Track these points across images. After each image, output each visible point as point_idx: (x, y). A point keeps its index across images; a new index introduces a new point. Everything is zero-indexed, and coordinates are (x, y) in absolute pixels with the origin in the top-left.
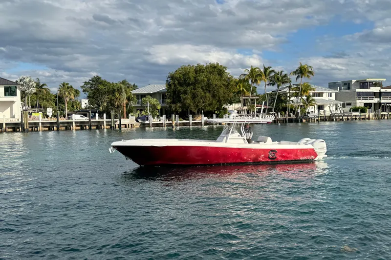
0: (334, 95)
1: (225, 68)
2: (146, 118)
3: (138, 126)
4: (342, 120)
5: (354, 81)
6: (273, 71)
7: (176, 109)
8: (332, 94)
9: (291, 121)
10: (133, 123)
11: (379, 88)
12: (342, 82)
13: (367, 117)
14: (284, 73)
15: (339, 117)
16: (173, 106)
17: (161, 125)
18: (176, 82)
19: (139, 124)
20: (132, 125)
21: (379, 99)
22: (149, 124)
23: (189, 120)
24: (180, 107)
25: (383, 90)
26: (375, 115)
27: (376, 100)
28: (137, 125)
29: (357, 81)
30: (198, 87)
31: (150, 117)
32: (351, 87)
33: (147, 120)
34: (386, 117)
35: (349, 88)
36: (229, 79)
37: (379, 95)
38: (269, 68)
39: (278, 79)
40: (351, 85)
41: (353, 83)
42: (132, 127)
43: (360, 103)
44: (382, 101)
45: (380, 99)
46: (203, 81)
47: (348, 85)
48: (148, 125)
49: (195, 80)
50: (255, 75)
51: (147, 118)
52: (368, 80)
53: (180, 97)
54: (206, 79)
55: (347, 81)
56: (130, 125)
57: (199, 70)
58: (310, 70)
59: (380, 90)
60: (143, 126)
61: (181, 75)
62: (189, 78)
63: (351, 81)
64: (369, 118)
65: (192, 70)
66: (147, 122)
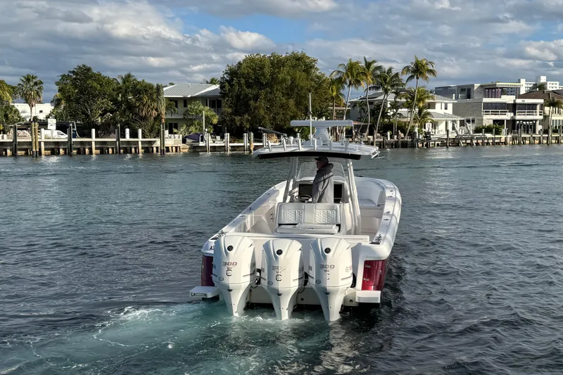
0: (450, 106)
1: (315, 61)
2: (199, 137)
3: (186, 151)
4: (471, 144)
5: (477, 86)
6: (379, 68)
7: (241, 124)
8: (448, 105)
9: (404, 145)
10: (179, 145)
11: (513, 97)
12: (458, 87)
13: (503, 140)
14: (394, 72)
15: (466, 140)
16: (237, 118)
17: (223, 148)
18: (243, 81)
19: (188, 147)
20: (176, 148)
21: (512, 114)
22: (205, 147)
23: (262, 142)
24: (248, 121)
25: (519, 101)
26: (513, 139)
27: (508, 116)
28: (185, 148)
29: (481, 86)
30: (277, 90)
31: (207, 137)
32: (472, 94)
33: (202, 141)
34: (527, 142)
35: (469, 97)
36: (318, 77)
37: (513, 107)
38: (374, 62)
39: (385, 80)
40: (472, 91)
41: (475, 88)
42: (176, 151)
43: (488, 119)
44: (518, 117)
45: (515, 115)
46: (284, 80)
47: (467, 91)
48: (204, 149)
49: (273, 78)
50: (354, 73)
51: (202, 138)
52: (499, 84)
53: (249, 106)
54: (289, 78)
55: (467, 86)
56: (174, 148)
57: (277, 63)
58: (430, 67)
59: (514, 101)
60: (195, 150)
61: (250, 70)
62: (263, 74)
63: (473, 86)
64: (505, 143)
65: (268, 63)
66: (201, 144)
